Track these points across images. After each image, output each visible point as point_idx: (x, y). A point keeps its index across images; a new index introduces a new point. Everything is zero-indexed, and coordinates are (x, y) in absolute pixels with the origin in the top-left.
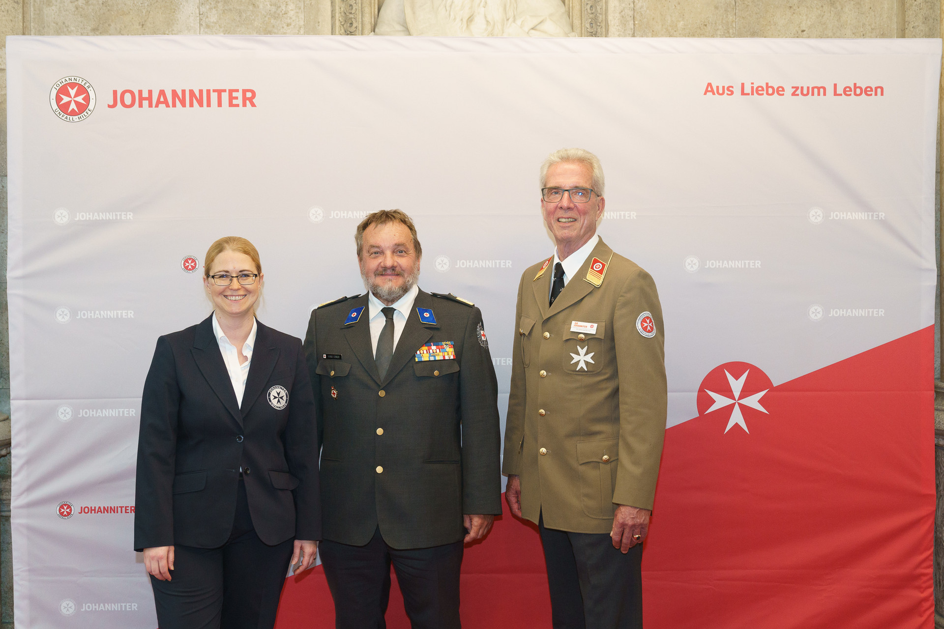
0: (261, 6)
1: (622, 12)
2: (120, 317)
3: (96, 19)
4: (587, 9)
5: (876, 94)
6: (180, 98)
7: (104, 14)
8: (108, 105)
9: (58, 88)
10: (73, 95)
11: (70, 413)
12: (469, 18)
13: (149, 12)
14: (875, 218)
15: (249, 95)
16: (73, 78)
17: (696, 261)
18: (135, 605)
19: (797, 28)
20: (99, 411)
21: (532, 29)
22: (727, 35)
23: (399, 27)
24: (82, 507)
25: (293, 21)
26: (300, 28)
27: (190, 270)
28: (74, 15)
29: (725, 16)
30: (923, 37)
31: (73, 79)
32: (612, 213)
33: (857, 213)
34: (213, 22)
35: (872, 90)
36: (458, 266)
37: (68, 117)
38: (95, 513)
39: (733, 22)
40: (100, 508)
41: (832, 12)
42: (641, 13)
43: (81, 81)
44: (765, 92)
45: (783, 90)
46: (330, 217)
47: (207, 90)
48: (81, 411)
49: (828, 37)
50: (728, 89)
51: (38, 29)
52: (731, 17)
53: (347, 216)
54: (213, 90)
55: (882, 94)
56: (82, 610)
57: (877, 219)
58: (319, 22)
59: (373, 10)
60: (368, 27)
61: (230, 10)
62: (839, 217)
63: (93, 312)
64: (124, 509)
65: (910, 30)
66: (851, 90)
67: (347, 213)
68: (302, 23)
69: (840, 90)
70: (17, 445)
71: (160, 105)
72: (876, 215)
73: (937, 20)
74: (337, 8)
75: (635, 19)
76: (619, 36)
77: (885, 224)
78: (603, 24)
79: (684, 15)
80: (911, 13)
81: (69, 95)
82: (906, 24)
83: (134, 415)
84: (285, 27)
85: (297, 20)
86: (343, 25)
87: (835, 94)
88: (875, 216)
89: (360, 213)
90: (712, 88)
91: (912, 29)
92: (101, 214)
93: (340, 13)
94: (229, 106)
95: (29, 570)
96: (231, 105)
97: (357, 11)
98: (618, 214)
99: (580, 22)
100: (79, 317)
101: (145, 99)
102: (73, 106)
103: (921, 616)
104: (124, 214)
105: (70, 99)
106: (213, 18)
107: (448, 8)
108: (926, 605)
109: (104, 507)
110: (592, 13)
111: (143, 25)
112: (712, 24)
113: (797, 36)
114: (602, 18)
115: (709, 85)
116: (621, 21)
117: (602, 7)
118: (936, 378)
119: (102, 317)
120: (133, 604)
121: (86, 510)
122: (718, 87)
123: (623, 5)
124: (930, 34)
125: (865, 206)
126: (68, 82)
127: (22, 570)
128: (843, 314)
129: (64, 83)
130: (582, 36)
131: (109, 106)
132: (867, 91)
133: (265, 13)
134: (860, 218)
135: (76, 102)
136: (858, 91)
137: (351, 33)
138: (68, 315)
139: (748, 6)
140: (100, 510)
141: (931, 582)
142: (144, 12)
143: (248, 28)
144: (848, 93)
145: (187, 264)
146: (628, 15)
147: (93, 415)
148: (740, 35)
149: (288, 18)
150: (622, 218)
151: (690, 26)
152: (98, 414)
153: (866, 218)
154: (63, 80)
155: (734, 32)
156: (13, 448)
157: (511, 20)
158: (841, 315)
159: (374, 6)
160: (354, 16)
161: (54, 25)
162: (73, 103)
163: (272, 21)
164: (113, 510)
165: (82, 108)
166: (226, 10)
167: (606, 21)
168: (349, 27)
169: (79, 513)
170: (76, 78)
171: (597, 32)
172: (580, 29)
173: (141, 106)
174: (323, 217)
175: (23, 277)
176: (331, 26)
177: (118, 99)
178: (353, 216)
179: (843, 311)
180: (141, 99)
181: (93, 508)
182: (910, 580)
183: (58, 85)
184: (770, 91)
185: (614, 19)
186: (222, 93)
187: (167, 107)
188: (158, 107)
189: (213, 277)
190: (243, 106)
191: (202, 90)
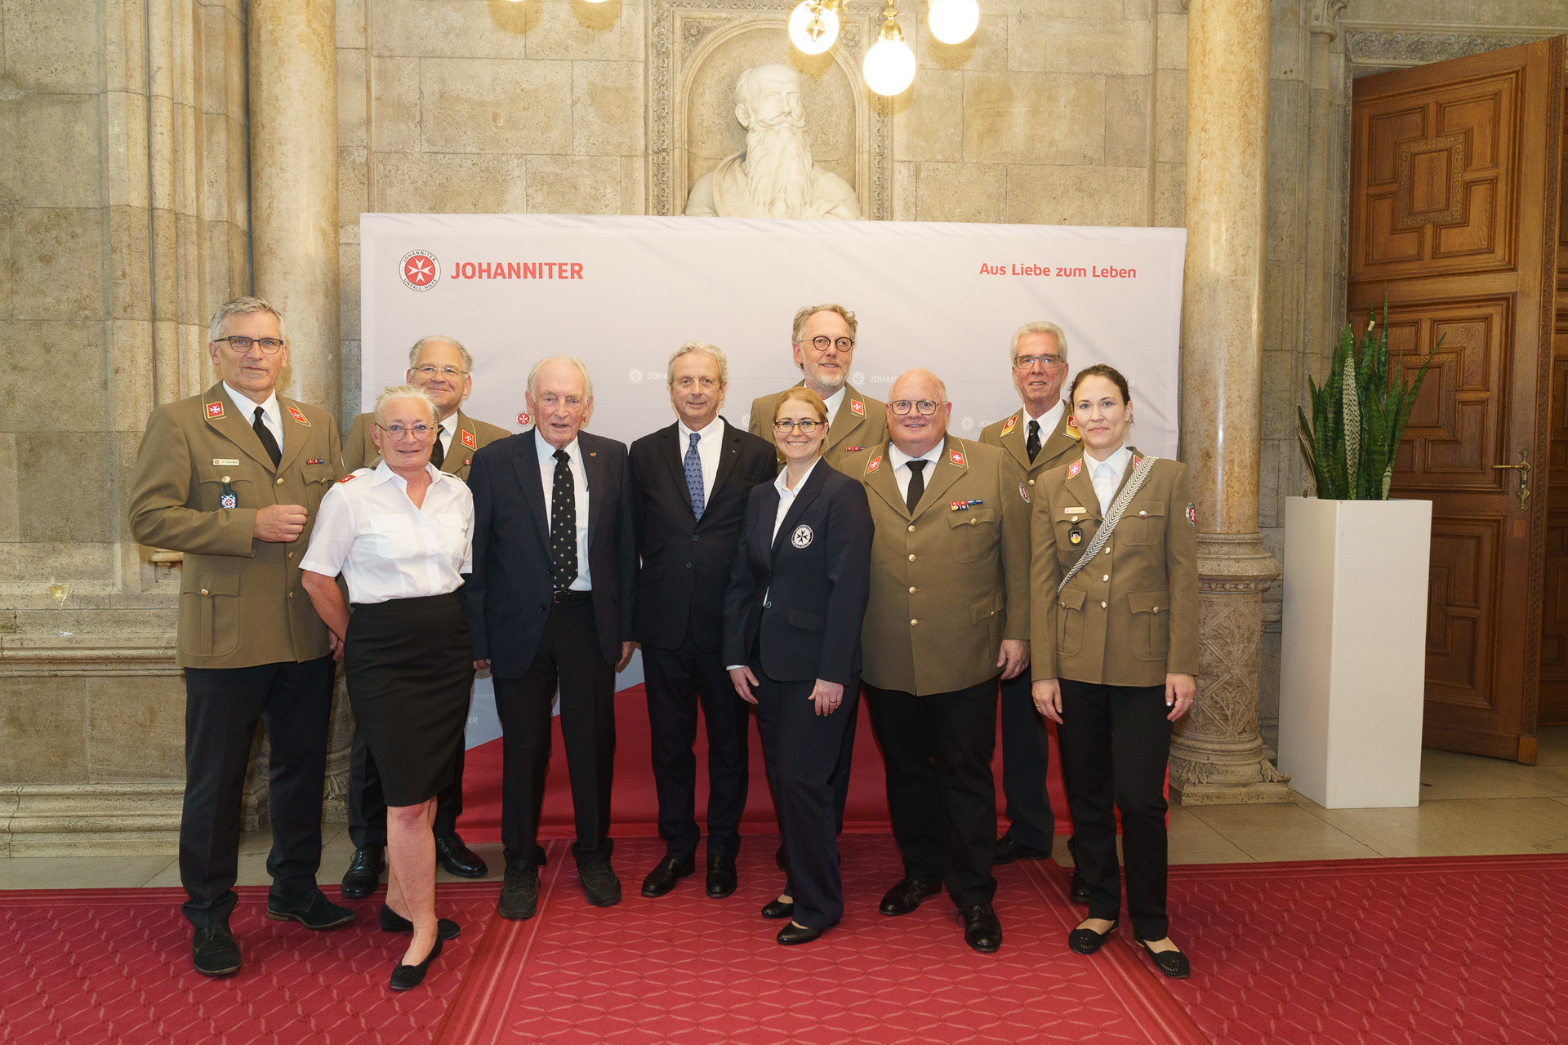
0: (582, 189)
1: (906, 199)
3: (433, 199)
4: (875, 196)
5: (1129, 276)
6: (515, 271)
7: (440, 194)
9: (406, 261)
10: (420, 267)
12: (771, 202)
13: (481, 193)
15: (577, 268)
17: (970, 421)
19: (1060, 217)
21: (827, 213)
22: (999, 221)
23: (707, 210)
25: (611, 203)
26: (617, 208)
27: (523, 425)
28: (414, 195)
29: (997, 204)
31: (419, 253)
34: (539, 203)
35: (1126, 273)
37: (417, 287)
39: (1003, 210)
41: (1091, 203)
42: (923, 201)
43: (427, 254)
44: (1033, 273)
45: (1049, 271)
46: (646, 378)
47: (539, 263)
49: (1088, 225)
50: (1001, 269)
52: (1002, 206)
54: (545, 263)
55: (1135, 276)
58: (634, 204)
60: (679, 209)
61: (554, 192)
65: (1158, 220)
66: (1108, 273)
68: (619, 204)
69: (1098, 272)
71: (497, 276)
73: (1184, 212)
74: (651, 191)
75: (917, 205)
76: (903, 220)
78: (889, 210)
79: (960, 203)
80: (1160, 205)
81: (416, 267)
82: (1155, 215)
84: (604, 208)
85: (615, 202)
86: (656, 207)
87: (1094, 275)
90: (987, 268)
91: (1161, 220)
93: (654, 196)
94: (559, 278)
96: (561, 277)
101: (485, 271)
102: (420, 277)
105: (416, 270)
106: (539, 198)
107: (752, 194)
110: (880, 200)
111: (475, 206)
112: (985, 211)
113: (1060, 223)
114: (888, 205)
115: (985, 265)
116: (905, 206)
117: (888, 193)
122: (992, 267)
123: (907, 193)
124: (1176, 224)
126: (415, 256)
129: (412, 256)
130: (870, 220)
131: (452, 277)
132: (1122, 273)
133: (586, 196)
135: (423, 273)
136: (1114, 273)
137: (663, 214)
139: (1017, 196)
142: (477, 193)
144: (1105, 275)
145: (521, 420)
146: (911, 202)
148: (1010, 222)
149: (607, 200)
151: (965, 213)
154: (411, 254)
155: (1005, 219)
157: (808, 204)
160: (666, 199)
161: (396, 204)
162: (420, 273)
163: (592, 202)
165: (428, 278)
166: (551, 192)
167: (891, 207)
168: (661, 209)
170: (422, 251)
171: (883, 216)
173: (480, 277)
174: (642, 378)
176: (645, 207)
177: (460, 271)
180: (481, 271)
183: (407, 258)
184: (1038, 271)
185: (898, 204)
186: (553, 267)
187: (503, 278)
188: (495, 278)
189: (778, 424)
190: (571, 278)
191: (535, 263)
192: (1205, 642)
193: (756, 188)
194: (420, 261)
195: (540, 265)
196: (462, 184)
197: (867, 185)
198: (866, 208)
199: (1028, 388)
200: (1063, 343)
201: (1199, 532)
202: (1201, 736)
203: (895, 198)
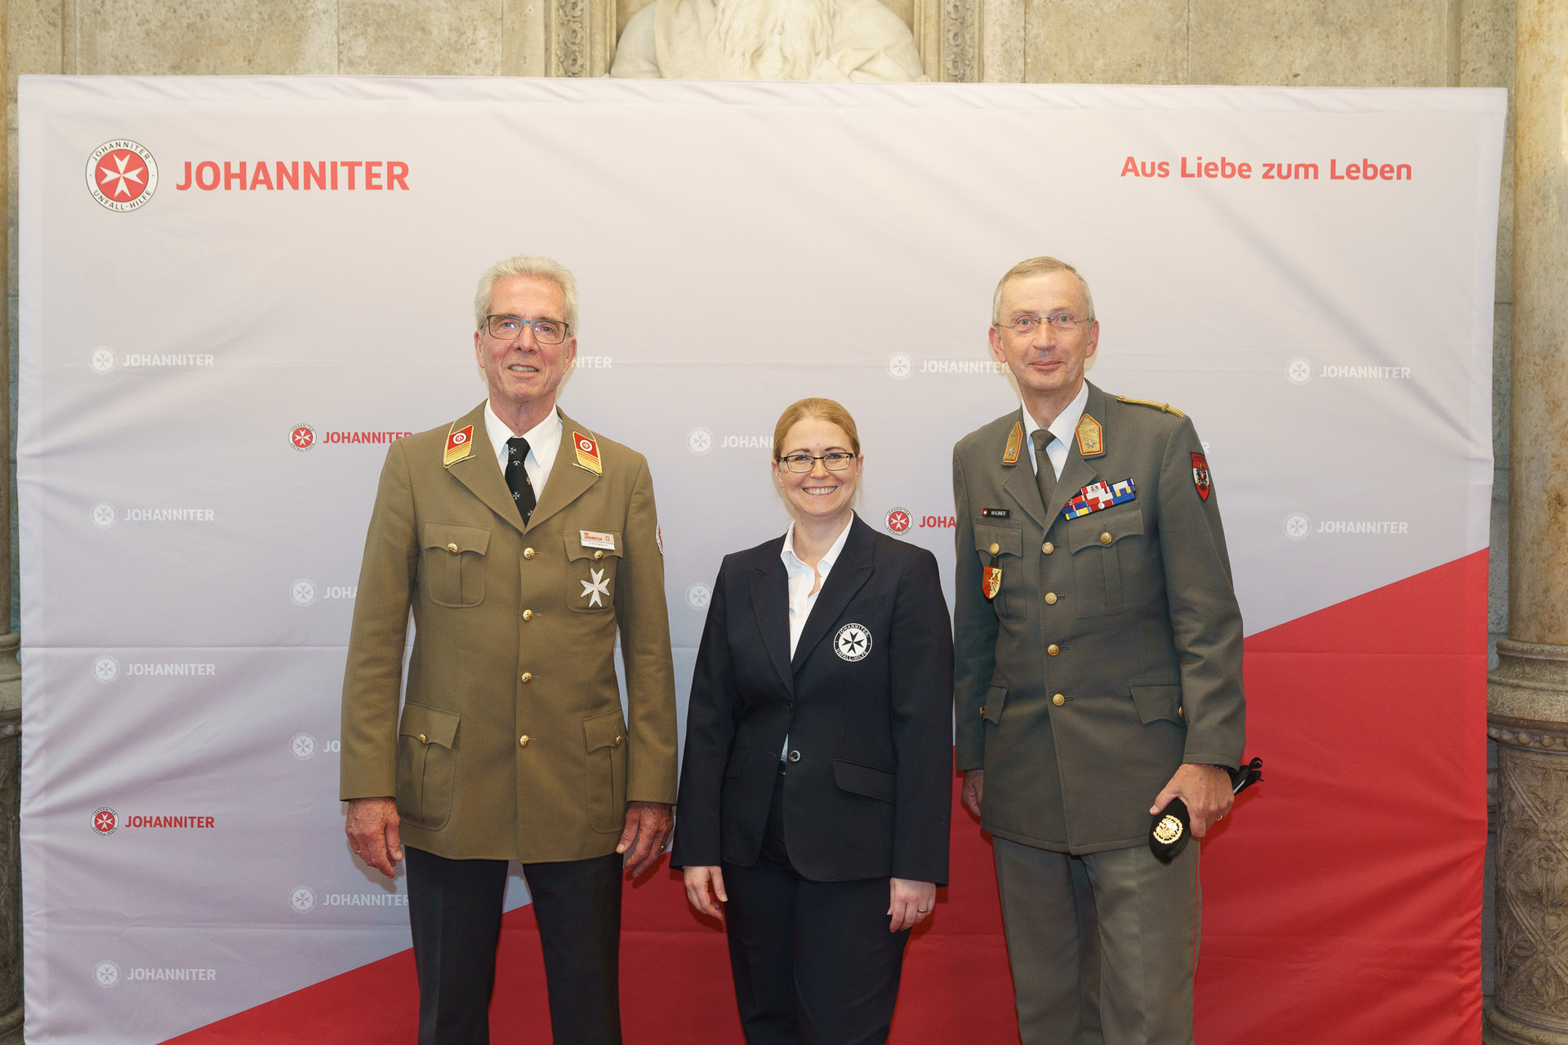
0: (435, 32)
1: (1005, 43)
2: (192, 519)
3: (176, 51)
4: (948, 39)
5: (1399, 177)
6: (290, 176)
7: (190, 42)
8: (178, 185)
9: (99, 158)
10: (122, 170)
11: (114, 669)
12: (755, 51)
13: (260, 41)
14: (1394, 376)
15: (398, 170)
16: (122, 143)
18: (211, 973)
19: (1287, 71)
20: (159, 666)
21: (857, 69)
22: (1173, 81)
23: (645, 66)
24: (130, 817)
25: (485, 55)
26: (496, 66)
27: (303, 446)
28: (144, 44)
29: (1170, 50)
30: (1488, 86)
31: (122, 145)
32: (971, 363)
33: (1365, 368)
34: (360, 57)
35: (1392, 171)
36: (725, 445)
37: (115, 203)
38: (151, 826)
39: (1183, 60)
40: (158, 818)
41: (1343, 46)
42: (1037, 47)
43: (134, 147)
44: (1219, 173)
45: (1249, 169)
47: (332, 163)
48: (131, 665)
49: (1336, 85)
50: (1160, 167)
51: (86, 66)
52: (1180, 53)
55: (1409, 177)
56: (129, 978)
57: (1398, 377)
58: (525, 58)
59: (608, 39)
60: (600, 65)
61: (387, 38)
62: (1336, 374)
63: (150, 511)
64: (196, 821)
65: (1467, 74)
66: (1358, 170)
68: (498, 59)
69: (1341, 170)
70: (32, 718)
71: (258, 186)
72: (1397, 370)
73: (1512, 59)
74: (554, 35)
75: (1027, 54)
76: (1001, 81)
77: (1411, 386)
78: (975, 63)
79: (1104, 49)
80: (1469, 47)
81: (116, 170)
82: (1462, 65)
83: (213, 674)
84: (473, 65)
85: (491, 54)
86: (562, 62)
87: (1333, 176)
88: (1394, 372)
90: (1134, 164)
91: (1471, 74)
92: (163, 356)
93: (559, 43)
94: (367, 189)
95: (48, 915)
97: (584, 40)
98: (982, 366)
99: (936, 58)
100: (129, 519)
101: (235, 176)
102: (122, 187)
103: (1460, 1014)
105: (116, 176)
106: (360, 49)
107: (722, 37)
108: (1469, 996)
109: (165, 818)
110: (958, 46)
111: (250, 61)
112: (1150, 63)
113: (1286, 83)
114: (973, 54)
115: (1130, 160)
116: (1004, 57)
117: (974, 34)
118: (1503, 633)
119: (164, 519)
120: (209, 971)
121: (138, 822)
122: (1143, 164)
123: (1008, 32)
124: (1498, 82)
125: (1379, 356)
126: (115, 148)
127: (37, 913)
128: (1341, 530)
129: (109, 150)
130: (939, 81)
131: (179, 187)
132: (1385, 172)
133: (442, 44)
134: (1370, 376)
135: (127, 181)
136: (1370, 172)
137: (574, 75)
138: (112, 515)
139: (1208, 34)
140: (158, 822)
141: (1478, 960)
142: (252, 40)
143: (414, 67)
144: (1353, 174)
145: (298, 438)
146: (1015, 49)
147: (149, 672)
148: (1194, 80)
149: (478, 51)
150: (988, 371)
151: (1114, 67)
152: (157, 672)
153: (1380, 376)
154: (107, 146)
155: (1186, 76)
156: (25, 723)
157: (823, 54)
158: (1338, 531)
159: (611, 32)
160: (579, 48)
161: (112, 59)
162: (122, 181)
163: (452, 55)
164: (179, 822)
165: (136, 189)
166: (380, 38)
167: (979, 57)
168: (571, 64)
169: (127, 826)
170: (126, 142)
171: (964, 75)
172: (936, 70)
173: (228, 186)
175: (44, 455)
176: (543, 64)
179: (1341, 524)
180: (228, 176)
181: (148, 819)
182: (1444, 957)
183: (99, 154)
184: (1228, 170)
185: (992, 55)
186: (356, 168)
187: (268, 188)
188: (254, 188)
189: (786, 459)
190: (388, 189)
191: (324, 163)
192: (1558, 846)
193: (730, 26)
194: (121, 159)
195: (334, 165)
196: (228, 25)
197: (933, 20)
198: (932, 59)
201: (1544, 643)
202: (1554, 1022)
203: (988, 40)
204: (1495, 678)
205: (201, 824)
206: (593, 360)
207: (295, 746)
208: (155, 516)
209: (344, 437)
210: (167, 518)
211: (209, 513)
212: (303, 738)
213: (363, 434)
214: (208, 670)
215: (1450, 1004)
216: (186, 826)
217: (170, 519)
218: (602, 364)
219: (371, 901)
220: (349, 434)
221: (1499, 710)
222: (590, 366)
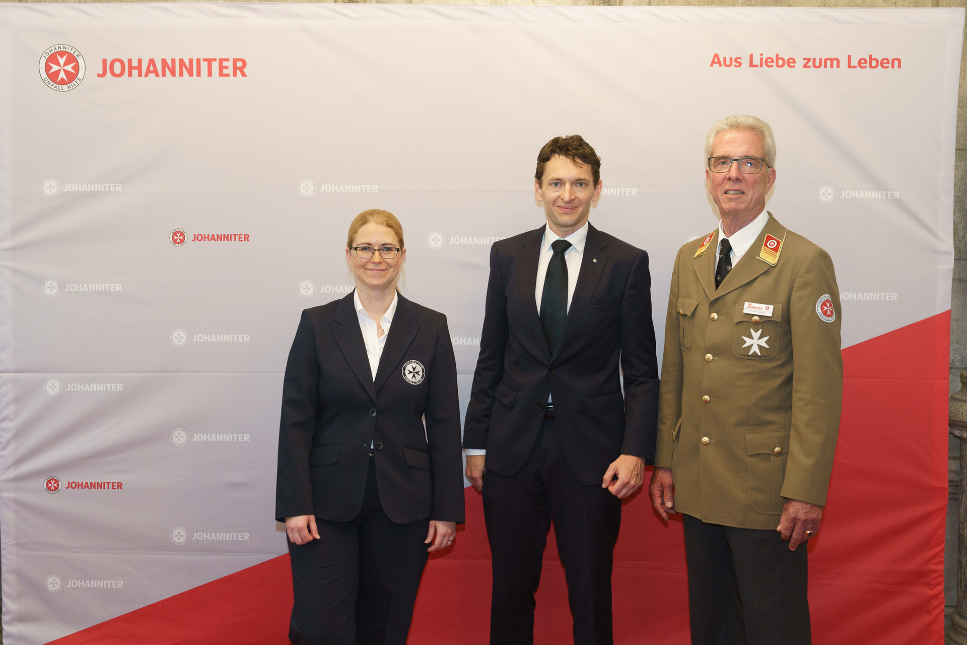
2: (107, 290)
5: (893, 67)
6: (171, 68)
8: (98, 74)
9: (47, 57)
10: (62, 64)
11: (58, 387)
14: (889, 198)
15: (239, 64)
16: (62, 46)
20: (87, 385)
24: (69, 482)
27: (179, 243)
31: (62, 48)
32: (612, 189)
33: (870, 192)
35: (888, 62)
36: (451, 243)
37: (58, 86)
38: (82, 488)
40: (87, 483)
43: (70, 49)
44: (774, 64)
45: (794, 62)
46: (321, 191)
47: (197, 59)
48: (69, 385)
49: (856, 7)
50: (736, 61)
53: (338, 190)
54: (203, 59)
56: (68, 586)
57: (891, 198)
62: (850, 196)
63: (81, 285)
64: (111, 485)
66: (866, 62)
67: (339, 187)
69: (854, 62)
70: (5, 418)
71: (149, 74)
72: (891, 194)
77: (900, 204)
81: (58, 64)
83: (122, 390)
87: (850, 66)
88: (889, 195)
89: (351, 187)
90: (718, 59)
92: (89, 185)
94: (219, 76)
95: (17, 545)
96: (221, 74)
98: (618, 191)
100: (67, 290)
101: (135, 68)
102: (62, 75)
103: (930, 614)
104: (113, 186)
105: (59, 68)
108: (935, 602)
109: (91, 483)
115: (716, 56)
119: (90, 290)
120: (119, 582)
121: (74, 485)
122: (725, 59)
125: (878, 184)
126: (58, 50)
127: (10, 543)
128: (854, 298)
129: (54, 52)
130: (593, 5)
131: (99, 75)
132: (884, 63)
134: (873, 197)
135: (65, 71)
136: (874, 63)
138: (57, 287)
140: (87, 486)
141: (941, 579)
144: (862, 65)
145: (176, 238)
147: (81, 389)
150: (623, 194)
152: (86, 389)
153: (880, 198)
154: (53, 48)
158: (851, 299)
162: (62, 71)
164: (100, 486)
165: (71, 77)
169: (67, 488)
170: (65, 46)
173: (130, 75)
174: (314, 190)
175: (13, 249)
178: (344, 190)
179: (853, 295)
180: (130, 68)
181: (80, 484)
182: (920, 576)
183: (47, 54)
184: (780, 62)
186: (213, 62)
187: (156, 76)
188: (147, 76)
189: (356, 249)
190: (234, 76)
191: (192, 59)
194: (62, 57)
199: (723, 198)
200: (770, 144)
204: (958, 397)
205: (114, 487)
206: (366, 188)
207: (174, 437)
208: (84, 288)
209: (205, 238)
210: (91, 289)
211: (119, 286)
212: (179, 432)
213: (218, 235)
214: (118, 388)
215: (923, 607)
216: (104, 488)
217: (94, 290)
218: (371, 190)
219: (223, 537)
220: (208, 235)
221: (960, 418)
222: (364, 191)
